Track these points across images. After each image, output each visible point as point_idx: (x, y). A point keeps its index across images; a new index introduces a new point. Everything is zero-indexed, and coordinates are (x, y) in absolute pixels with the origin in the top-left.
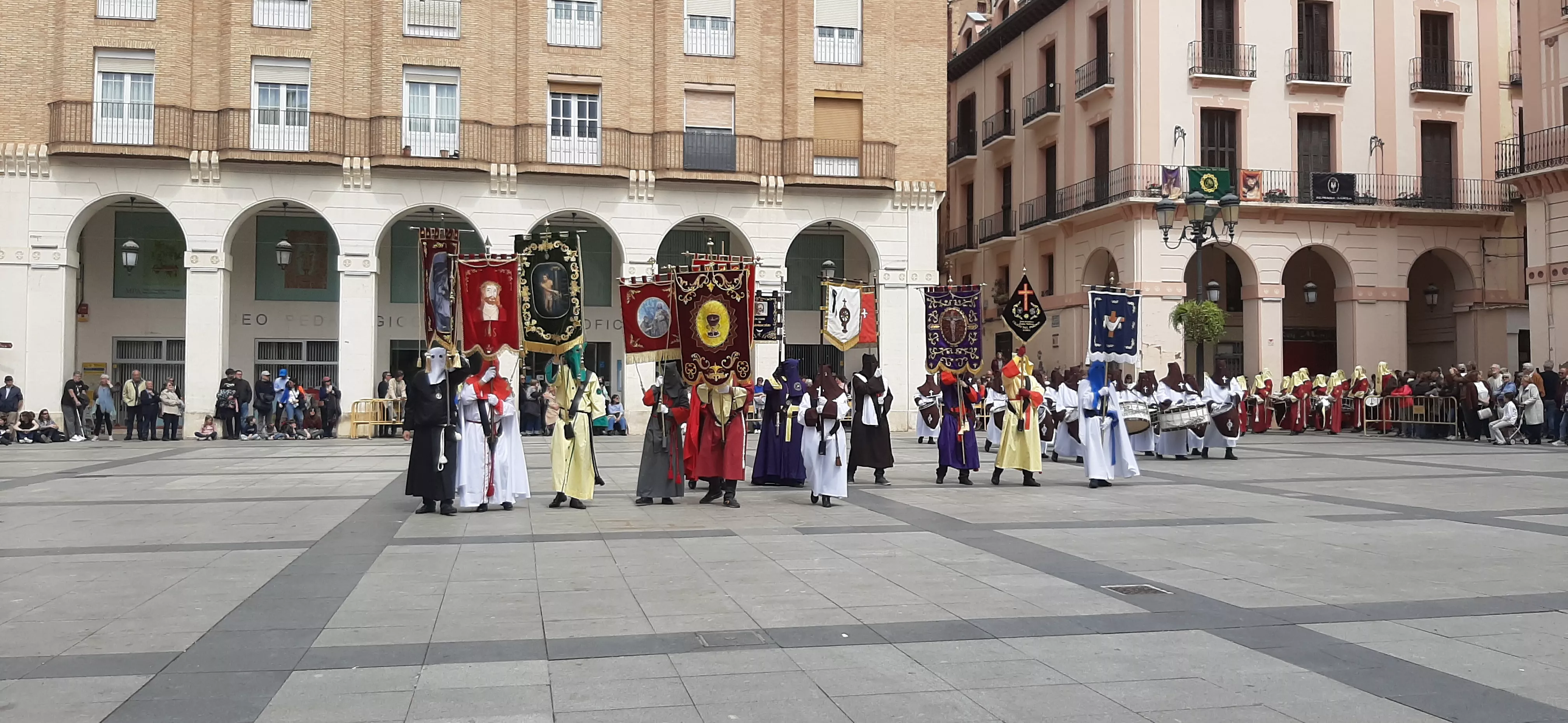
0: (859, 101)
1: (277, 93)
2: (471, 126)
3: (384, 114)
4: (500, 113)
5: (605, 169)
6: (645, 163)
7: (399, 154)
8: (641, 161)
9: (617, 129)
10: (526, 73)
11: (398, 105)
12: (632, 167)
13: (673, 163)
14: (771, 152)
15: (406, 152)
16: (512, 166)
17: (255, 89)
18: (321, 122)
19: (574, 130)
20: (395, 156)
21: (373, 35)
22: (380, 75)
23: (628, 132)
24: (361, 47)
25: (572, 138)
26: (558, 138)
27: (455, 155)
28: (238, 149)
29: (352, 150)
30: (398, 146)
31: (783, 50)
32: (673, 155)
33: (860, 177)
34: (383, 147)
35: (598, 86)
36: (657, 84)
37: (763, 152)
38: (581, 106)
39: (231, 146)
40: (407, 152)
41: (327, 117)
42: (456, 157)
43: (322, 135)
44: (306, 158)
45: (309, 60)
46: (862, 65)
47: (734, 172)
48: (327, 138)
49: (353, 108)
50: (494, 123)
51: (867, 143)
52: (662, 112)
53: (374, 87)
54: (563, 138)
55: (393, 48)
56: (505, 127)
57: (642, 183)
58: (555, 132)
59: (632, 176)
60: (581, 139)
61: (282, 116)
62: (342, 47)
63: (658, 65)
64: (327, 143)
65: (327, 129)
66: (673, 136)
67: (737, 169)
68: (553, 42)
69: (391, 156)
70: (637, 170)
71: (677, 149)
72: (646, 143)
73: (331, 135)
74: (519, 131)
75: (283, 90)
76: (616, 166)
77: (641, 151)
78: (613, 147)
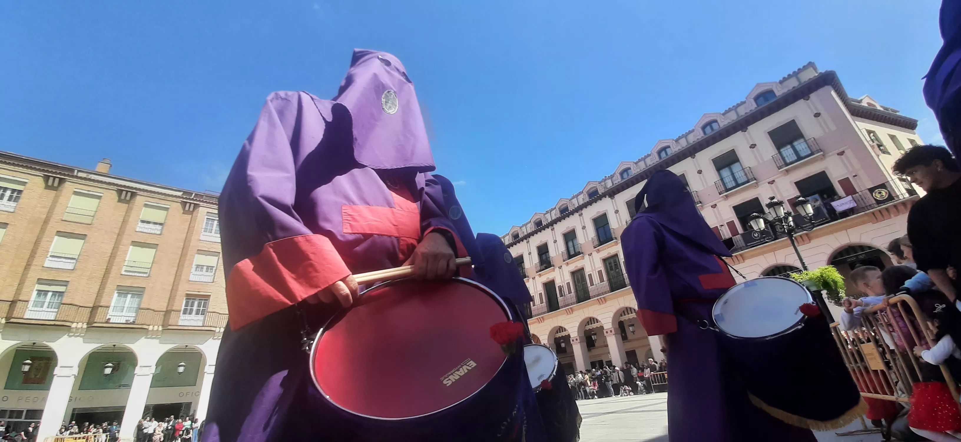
1: (46, 295)
2: (144, 311)
3: (101, 305)
4: (160, 306)
5: (205, 328)
7: (104, 321)
9: (214, 312)
10: (176, 291)
11: (110, 301)
15: (108, 322)
16: (160, 327)
17: (35, 293)
18: (66, 307)
19: (194, 312)
20: (101, 323)
21: (105, 274)
22: (104, 289)
23: (218, 313)
24: (99, 278)
25: (192, 316)
26: (186, 315)
28: (17, 318)
29: (79, 320)
30: (104, 319)
34: (97, 318)
35: (208, 296)
38: (199, 303)
39: (13, 316)
41: (70, 306)
42: (133, 323)
43: (64, 313)
44: (51, 323)
45: (68, 281)
48: (66, 315)
49: (86, 302)
50: (156, 309)
53: (100, 294)
54: (188, 315)
55: (115, 279)
56: (161, 311)
59: (217, 330)
60: (196, 316)
61: (46, 304)
62: (88, 277)
64: (66, 317)
65: (68, 310)
68: (192, 280)
69: (99, 323)
70: (220, 328)
72: (226, 317)
73: (69, 313)
74: (168, 313)
75: (50, 294)
76: (211, 326)
77: (223, 321)
78: (211, 319)
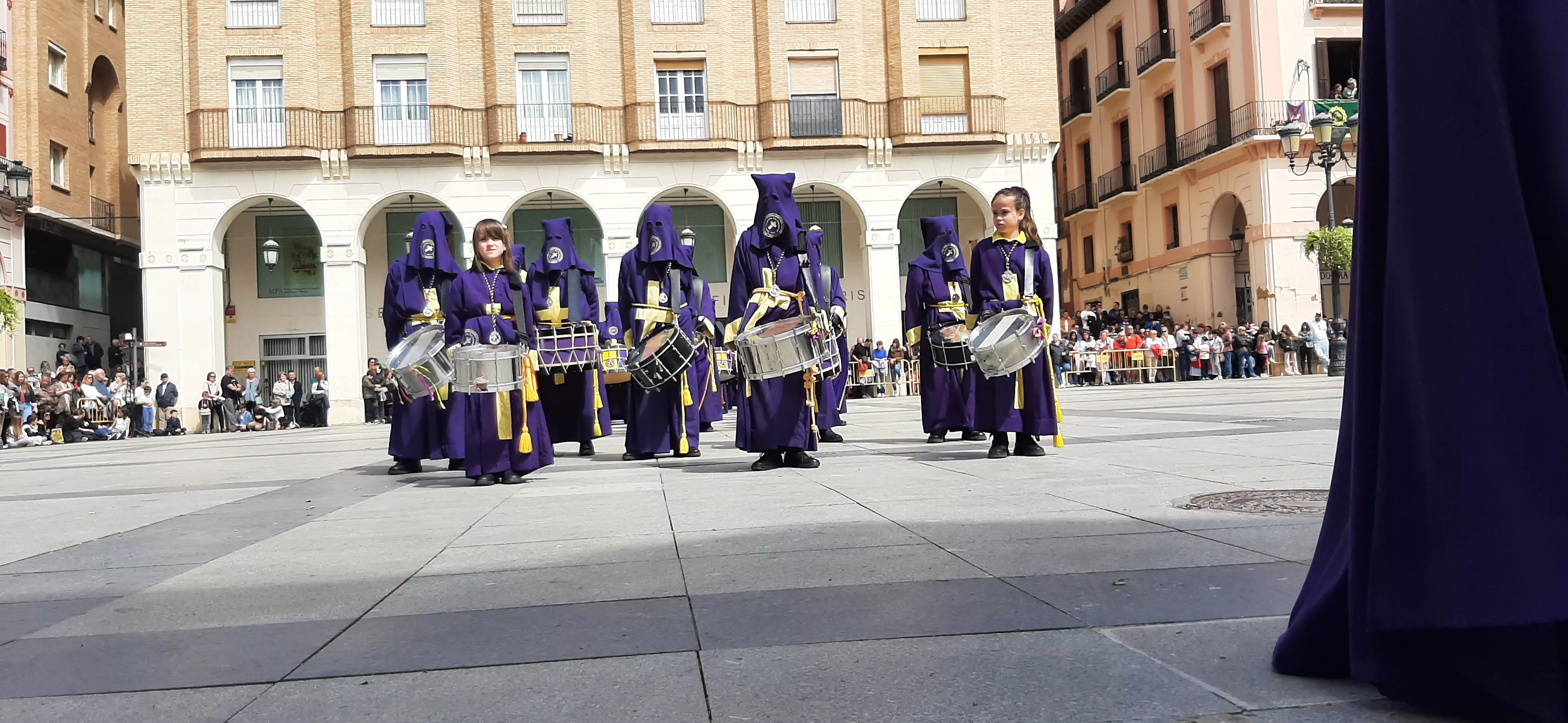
0: (965, 56)
1: (397, 89)
2: (582, 109)
3: (499, 103)
4: (609, 95)
5: (714, 143)
6: (753, 134)
7: (515, 140)
8: (748, 132)
9: (723, 102)
10: (632, 53)
11: (512, 93)
12: (740, 139)
13: (779, 131)
14: (878, 114)
15: (522, 140)
16: (624, 146)
17: (378, 86)
18: (440, 113)
19: (682, 106)
20: (512, 143)
21: (484, 28)
22: (493, 65)
23: (734, 104)
24: (476, 40)
25: (680, 114)
26: (666, 115)
27: (569, 138)
28: (365, 146)
29: (471, 140)
30: (514, 133)
31: (884, 11)
32: (779, 124)
33: (970, 132)
34: (500, 135)
35: (703, 60)
36: (761, 54)
37: (869, 114)
38: (687, 82)
39: (357, 143)
40: (524, 138)
41: (446, 110)
42: (570, 139)
43: (442, 126)
44: (428, 150)
45: (425, 55)
46: (965, 19)
47: (840, 136)
48: (446, 130)
49: (470, 100)
50: (603, 104)
51: (975, 97)
52: (767, 81)
53: (488, 77)
54: (671, 115)
55: (505, 38)
56: (615, 108)
57: (750, 154)
58: (663, 110)
59: (741, 147)
60: (689, 114)
61: (404, 111)
62: (456, 40)
63: (760, 37)
64: (446, 135)
65: (446, 121)
66: (778, 105)
67: (844, 134)
68: (657, 21)
69: (508, 143)
70: (745, 142)
71: (783, 118)
72: (752, 114)
73: (450, 126)
74: (628, 109)
75: (403, 86)
76: (724, 139)
77: (748, 122)
78: (720, 120)
